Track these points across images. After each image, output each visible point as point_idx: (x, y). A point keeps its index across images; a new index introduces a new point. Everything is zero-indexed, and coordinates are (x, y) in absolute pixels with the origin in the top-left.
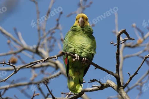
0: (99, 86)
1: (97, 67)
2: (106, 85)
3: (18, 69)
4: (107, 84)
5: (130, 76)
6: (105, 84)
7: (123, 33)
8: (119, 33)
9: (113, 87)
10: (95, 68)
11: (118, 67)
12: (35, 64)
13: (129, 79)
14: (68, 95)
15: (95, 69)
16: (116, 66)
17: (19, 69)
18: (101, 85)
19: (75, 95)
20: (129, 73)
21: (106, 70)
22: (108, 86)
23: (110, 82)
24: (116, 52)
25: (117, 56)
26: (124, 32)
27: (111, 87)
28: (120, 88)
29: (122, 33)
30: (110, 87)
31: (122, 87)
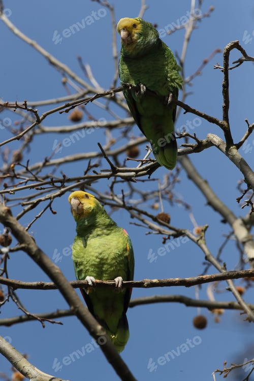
0: (194, 145)
1: (188, 109)
2: (206, 143)
3: (42, 116)
4: (207, 141)
5: (249, 125)
6: (204, 141)
7: (235, 47)
8: (227, 47)
9: (218, 147)
10: (185, 111)
11: (226, 109)
12: (73, 107)
13: (247, 132)
14: (140, 164)
15: (185, 113)
16: (223, 108)
17: (45, 117)
18: (197, 143)
19: (152, 163)
20: (246, 121)
21: (205, 115)
22: (210, 144)
23: (212, 137)
24: (222, 81)
25: (224, 90)
26: (237, 45)
27: (216, 145)
28: (231, 147)
29: (232, 47)
30: (214, 146)
31: (234, 147)
